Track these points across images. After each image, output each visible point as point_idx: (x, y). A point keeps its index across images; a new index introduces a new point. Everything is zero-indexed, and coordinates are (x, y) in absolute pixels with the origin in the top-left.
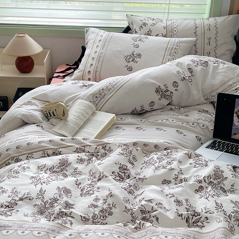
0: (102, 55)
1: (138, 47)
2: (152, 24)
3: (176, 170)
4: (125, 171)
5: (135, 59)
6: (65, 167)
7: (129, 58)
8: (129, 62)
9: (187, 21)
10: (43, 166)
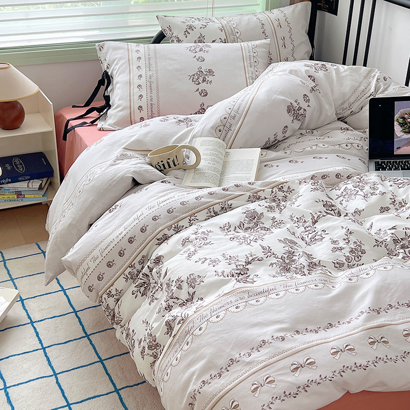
0: (153, 79)
1: (203, 61)
2: (202, 26)
3: (388, 193)
4: (333, 208)
5: (207, 79)
6: (257, 219)
7: (196, 78)
8: (198, 84)
9: (246, 18)
10: (227, 225)
